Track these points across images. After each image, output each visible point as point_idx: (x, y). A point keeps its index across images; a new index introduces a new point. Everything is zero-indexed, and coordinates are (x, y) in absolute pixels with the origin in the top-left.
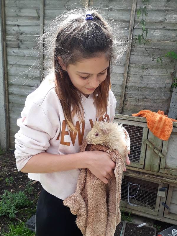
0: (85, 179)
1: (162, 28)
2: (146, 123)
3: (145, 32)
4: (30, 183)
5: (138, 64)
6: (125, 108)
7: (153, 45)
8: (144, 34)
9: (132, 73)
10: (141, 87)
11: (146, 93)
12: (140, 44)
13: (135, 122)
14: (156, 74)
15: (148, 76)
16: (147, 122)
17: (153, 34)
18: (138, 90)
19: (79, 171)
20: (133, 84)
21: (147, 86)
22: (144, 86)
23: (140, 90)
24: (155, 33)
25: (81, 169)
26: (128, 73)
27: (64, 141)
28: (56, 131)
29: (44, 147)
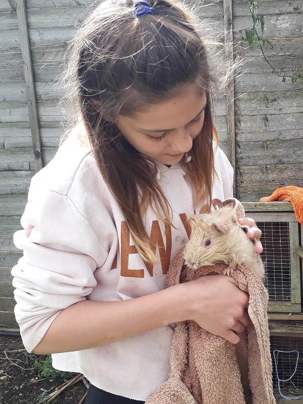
0: (188, 344)
1: (292, 10)
2: (293, 212)
3: (258, 23)
4: (45, 399)
5: (254, 93)
6: (241, 190)
7: (279, 49)
8: (258, 27)
9: (243, 113)
10: (268, 140)
11: (280, 152)
12: (252, 49)
13: (269, 214)
14: (294, 110)
15: (278, 116)
16: (294, 209)
17: (275, 25)
18: (263, 147)
19: (171, 331)
20: (249, 136)
21: (281, 137)
22: (273, 138)
23: (267, 148)
24: (278, 22)
25: (176, 326)
26: (236, 114)
27: (129, 269)
28: (107, 249)
29: (85, 287)
